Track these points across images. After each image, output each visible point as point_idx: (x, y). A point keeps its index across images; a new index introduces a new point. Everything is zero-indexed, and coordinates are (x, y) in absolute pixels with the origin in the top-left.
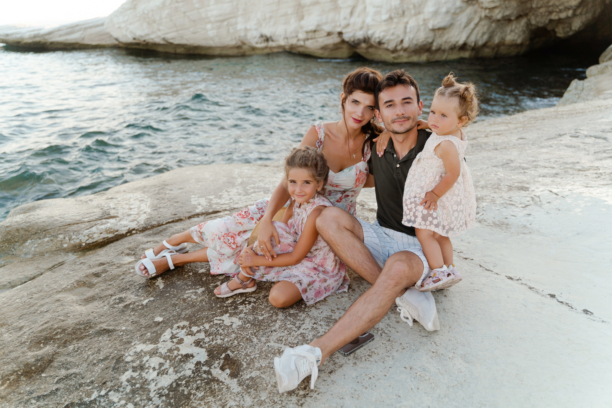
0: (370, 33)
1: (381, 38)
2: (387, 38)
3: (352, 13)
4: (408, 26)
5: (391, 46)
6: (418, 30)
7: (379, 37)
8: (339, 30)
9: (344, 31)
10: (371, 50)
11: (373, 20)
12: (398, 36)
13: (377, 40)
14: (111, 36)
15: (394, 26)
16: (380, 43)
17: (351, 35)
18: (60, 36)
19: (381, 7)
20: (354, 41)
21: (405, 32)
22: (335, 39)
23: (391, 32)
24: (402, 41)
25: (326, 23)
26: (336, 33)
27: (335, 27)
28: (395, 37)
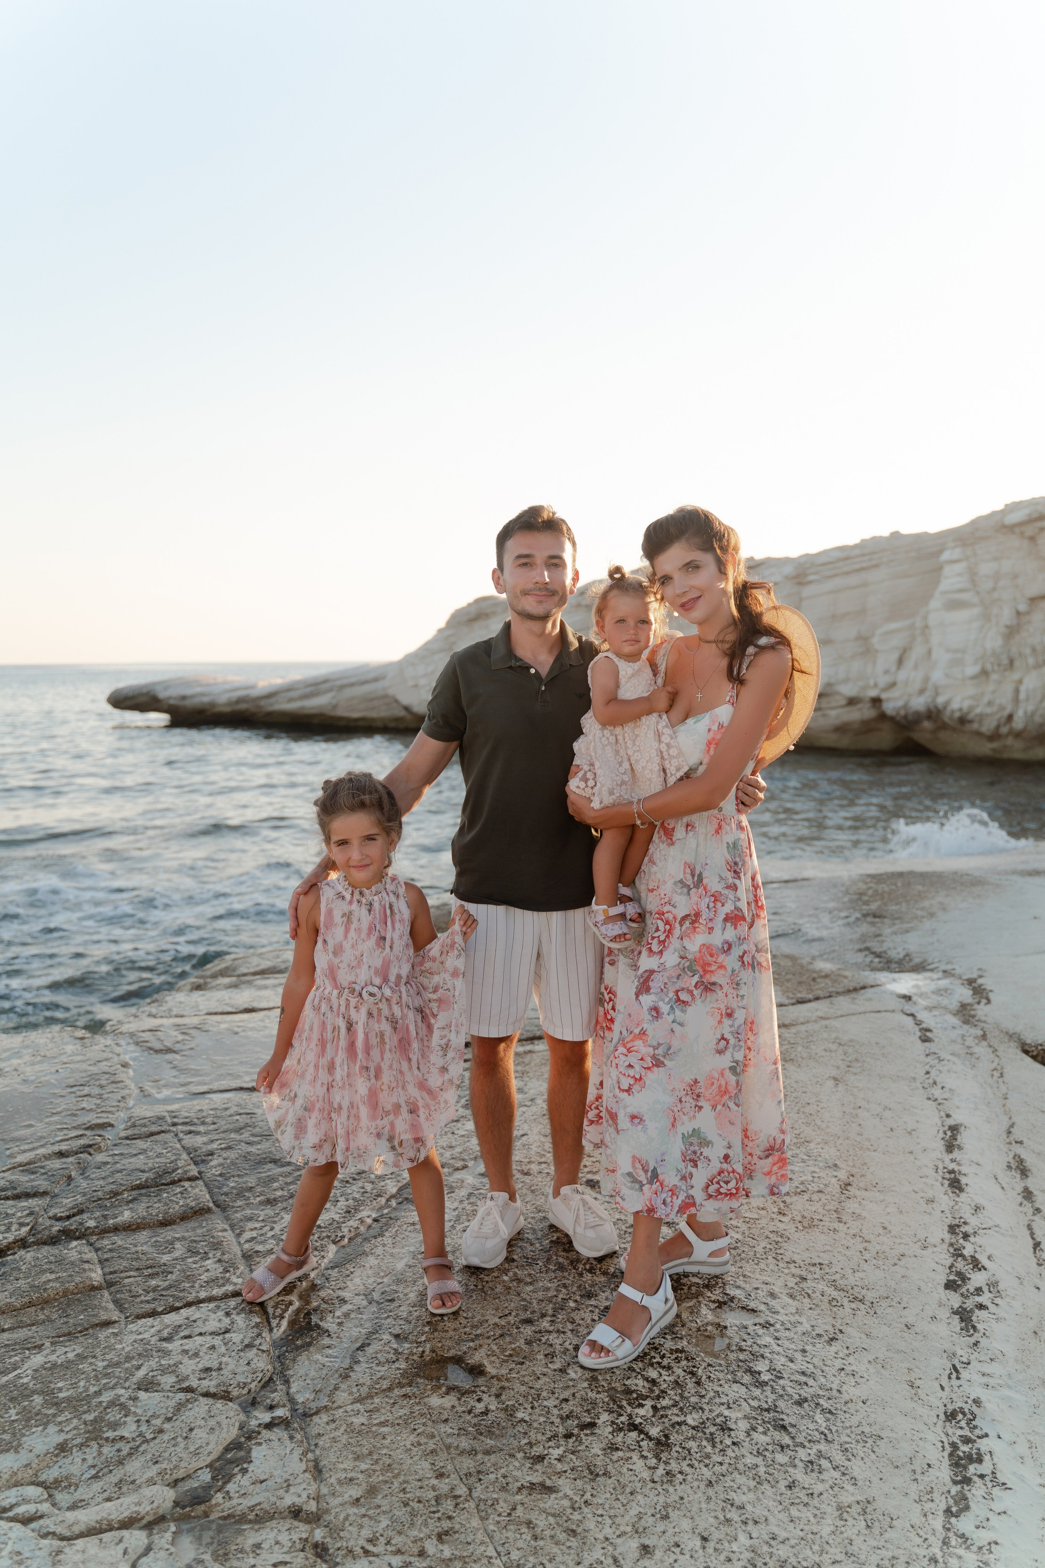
0: (941, 700)
1: (965, 710)
2: (978, 710)
3: (900, 662)
4: (1023, 688)
5: (987, 727)
7: (960, 710)
8: (873, 693)
9: (884, 696)
10: (944, 735)
11: (947, 675)
12: (1002, 708)
13: (957, 715)
14: (396, 701)
15: (991, 687)
16: (963, 720)
17: (900, 703)
18: (291, 700)
19: (964, 651)
20: (906, 717)
21: (1016, 700)
22: (866, 712)
23: (986, 700)
24: (1010, 717)
25: (846, 680)
26: (869, 699)
27: (866, 688)
28: (995, 709)
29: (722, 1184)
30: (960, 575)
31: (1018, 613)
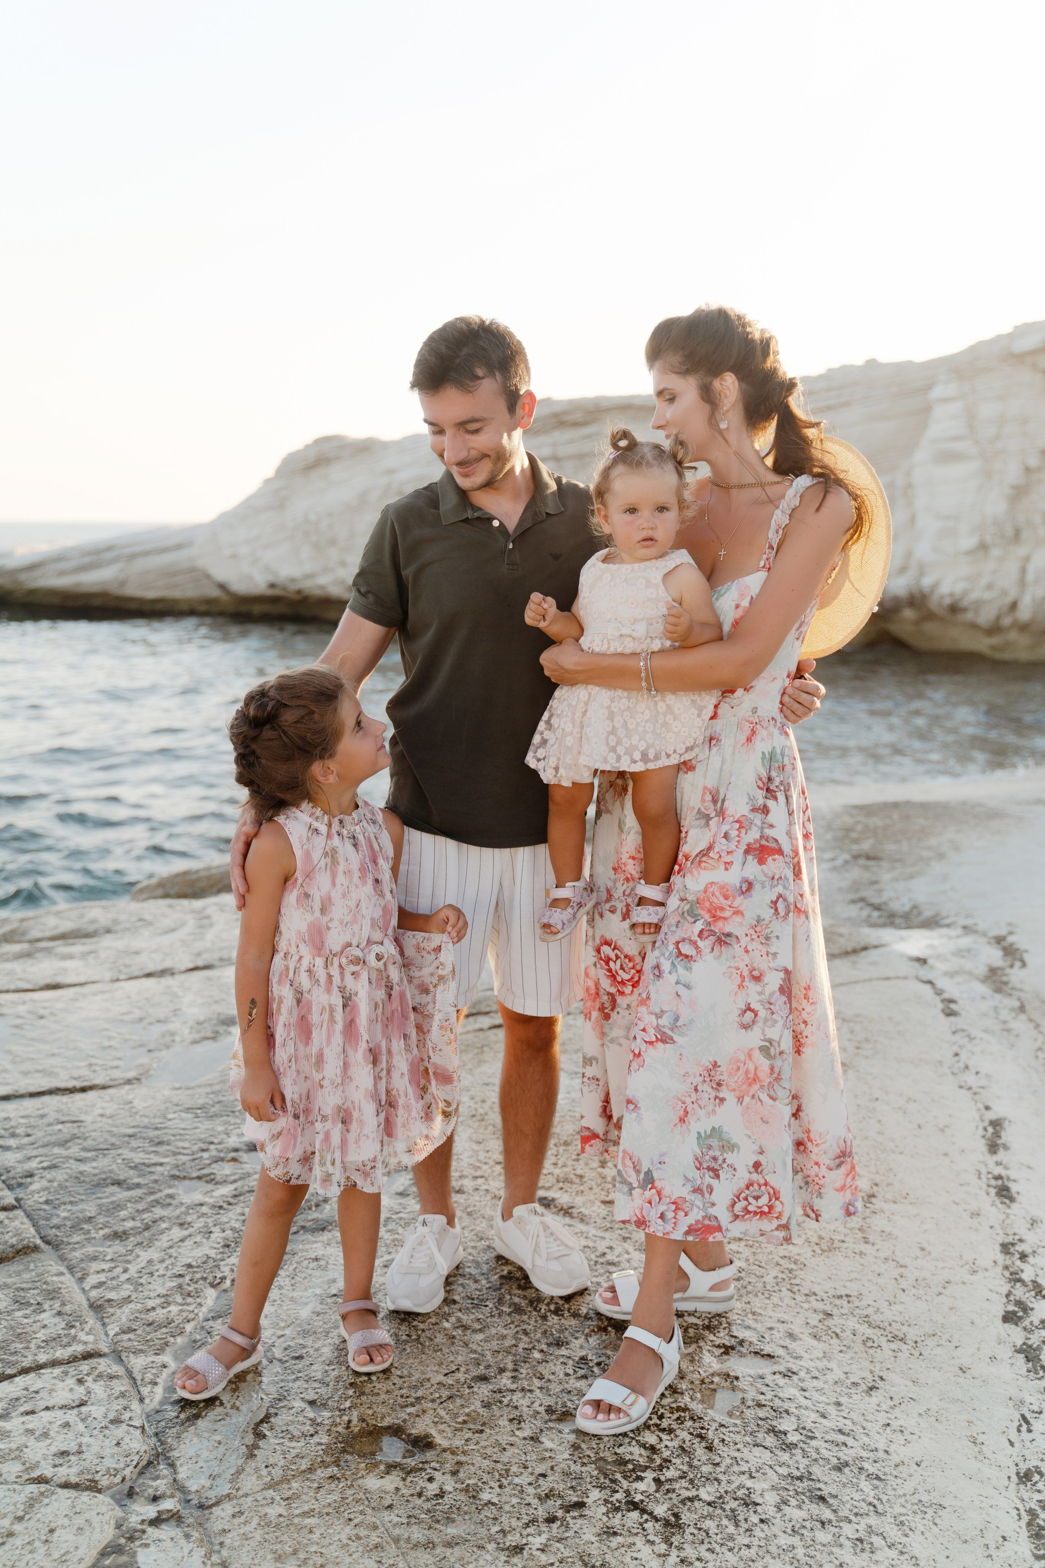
0: (927, 582)
1: (957, 597)
2: (974, 596)
4: (1031, 568)
5: (985, 617)
7: (951, 595)
10: (930, 627)
11: (935, 550)
12: (1004, 593)
13: (947, 601)
14: (208, 576)
15: (992, 566)
16: (954, 609)
18: (62, 573)
19: (957, 518)
21: (1022, 582)
23: (984, 582)
24: (1014, 606)
28: (995, 593)
29: (751, 1200)
30: (954, 417)
31: (1028, 470)
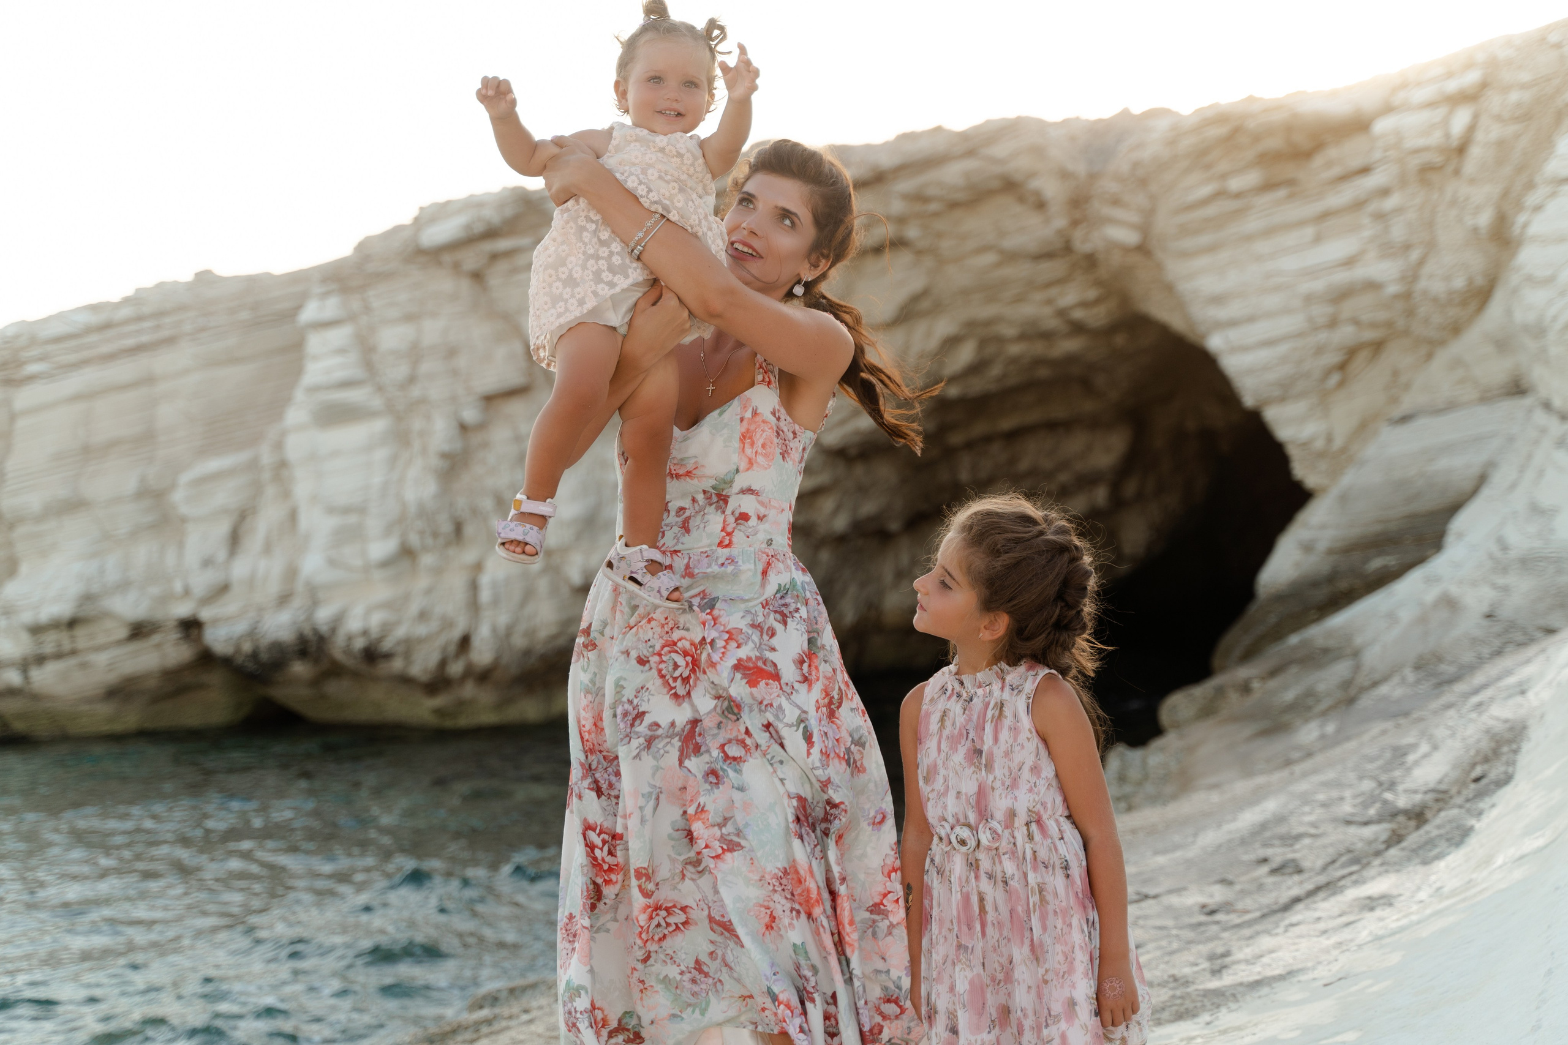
0: (323, 615)
1: (375, 632)
2: (401, 632)
3: (235, 540)
4: (485, 580)
5: (422, 665)
6: (528, 595)
7: (365, 633)
8: (183, 610)
9: (205, 614)
10: (334, 688)
11: (332, 563)
12: (447, 623)
13: (359, 644)
15: (423, 582)
16: (372, 655)
17: (240, 628)
19: (361, 510)
20: (254, 655)
21: (474, 605)
22: (170, 652)
23: (414, 608)
24: (465, 642)
25: (124, 586)
26: (174, 623)
27: (166, 598)
28: (434, 625)
30: (341, 351)
31: (464, 428)
